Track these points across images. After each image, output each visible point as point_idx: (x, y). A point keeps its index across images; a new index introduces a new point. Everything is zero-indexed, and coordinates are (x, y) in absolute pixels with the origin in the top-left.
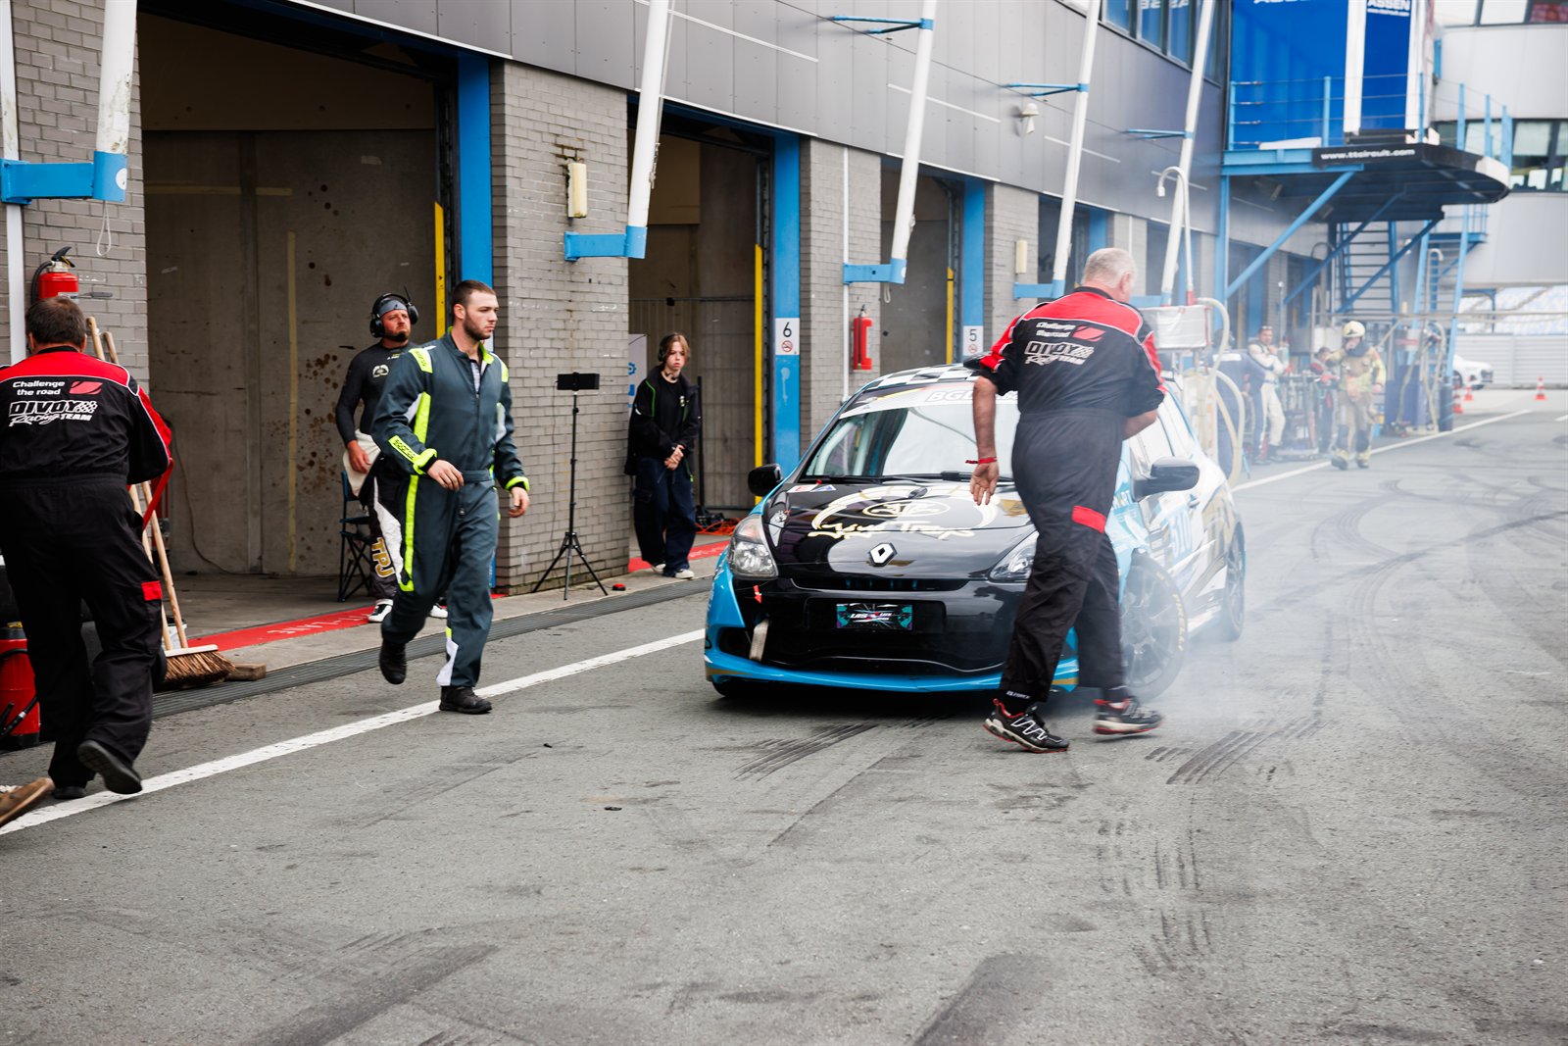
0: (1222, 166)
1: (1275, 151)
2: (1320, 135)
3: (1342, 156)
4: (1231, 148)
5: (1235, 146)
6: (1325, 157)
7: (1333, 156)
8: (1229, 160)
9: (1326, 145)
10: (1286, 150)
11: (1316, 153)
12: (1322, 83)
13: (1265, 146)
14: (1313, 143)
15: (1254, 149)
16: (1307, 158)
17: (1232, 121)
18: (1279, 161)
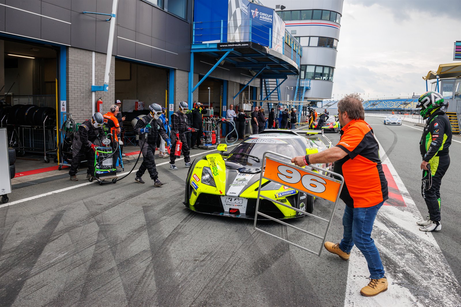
0: (191, 49)
1: (206, 44)
2: (220, 39)
3: (226, 46)
4: (193, 43)
5: (195, 43)
6: (221, 46)
7: (224, 46)
8: (193, 47)
9: (222, 42)
10: (209, 44)
11: (218, 44)
12: (221, 22)
13: (204, 43)
14: (218, 41)
15: (201, 44)
16: (216, 46)
17: (194, 34)
18: (207, 47)
